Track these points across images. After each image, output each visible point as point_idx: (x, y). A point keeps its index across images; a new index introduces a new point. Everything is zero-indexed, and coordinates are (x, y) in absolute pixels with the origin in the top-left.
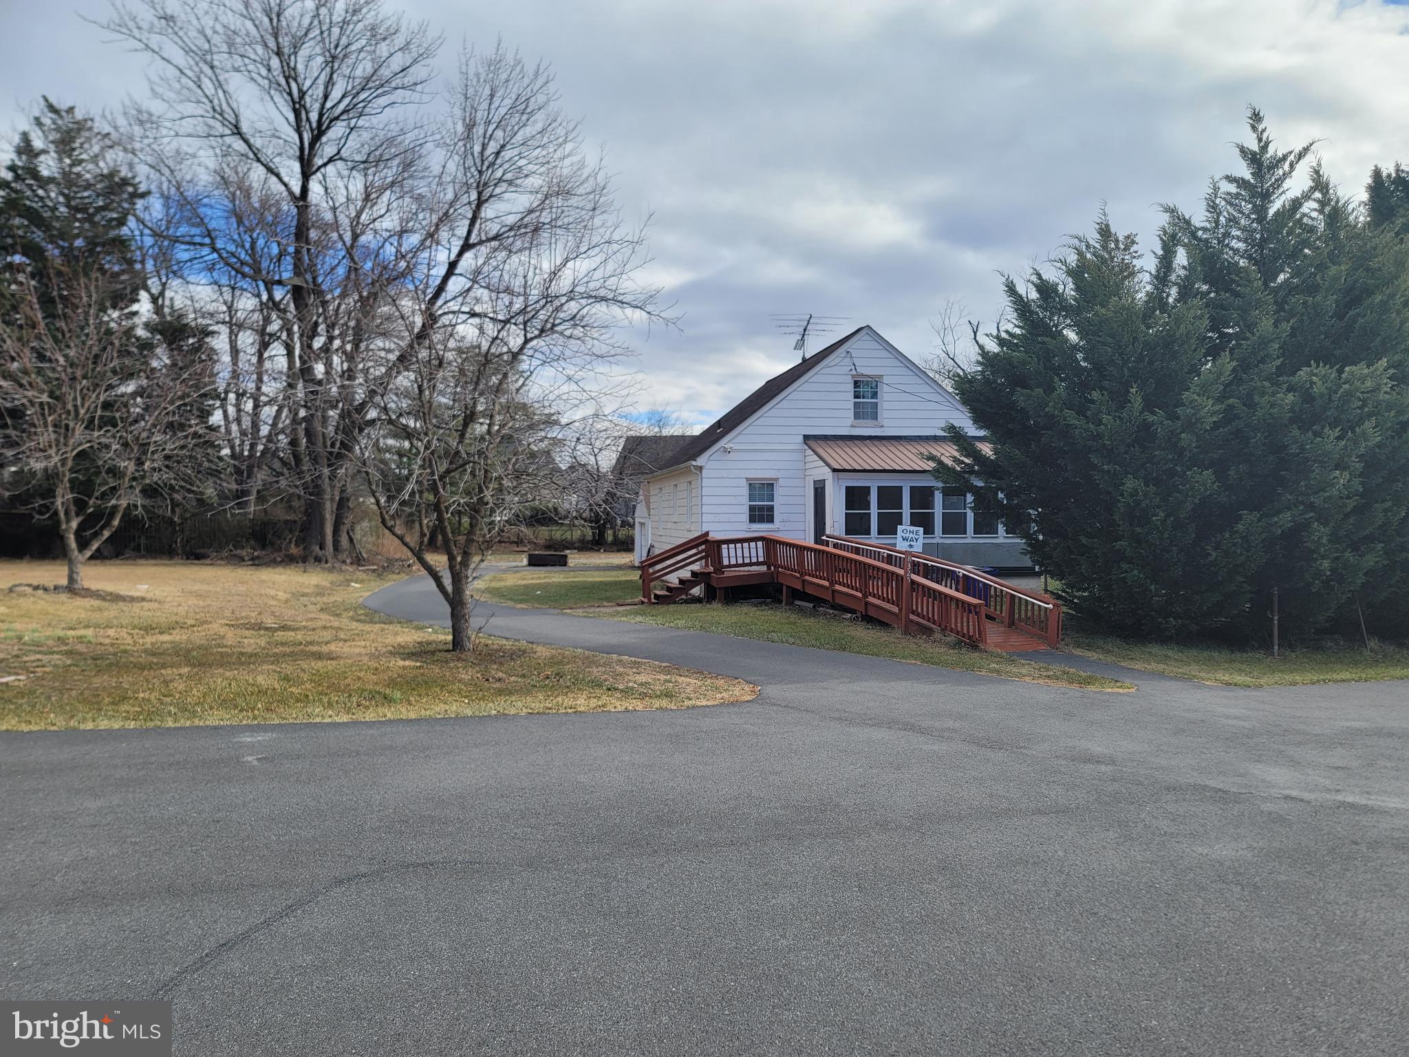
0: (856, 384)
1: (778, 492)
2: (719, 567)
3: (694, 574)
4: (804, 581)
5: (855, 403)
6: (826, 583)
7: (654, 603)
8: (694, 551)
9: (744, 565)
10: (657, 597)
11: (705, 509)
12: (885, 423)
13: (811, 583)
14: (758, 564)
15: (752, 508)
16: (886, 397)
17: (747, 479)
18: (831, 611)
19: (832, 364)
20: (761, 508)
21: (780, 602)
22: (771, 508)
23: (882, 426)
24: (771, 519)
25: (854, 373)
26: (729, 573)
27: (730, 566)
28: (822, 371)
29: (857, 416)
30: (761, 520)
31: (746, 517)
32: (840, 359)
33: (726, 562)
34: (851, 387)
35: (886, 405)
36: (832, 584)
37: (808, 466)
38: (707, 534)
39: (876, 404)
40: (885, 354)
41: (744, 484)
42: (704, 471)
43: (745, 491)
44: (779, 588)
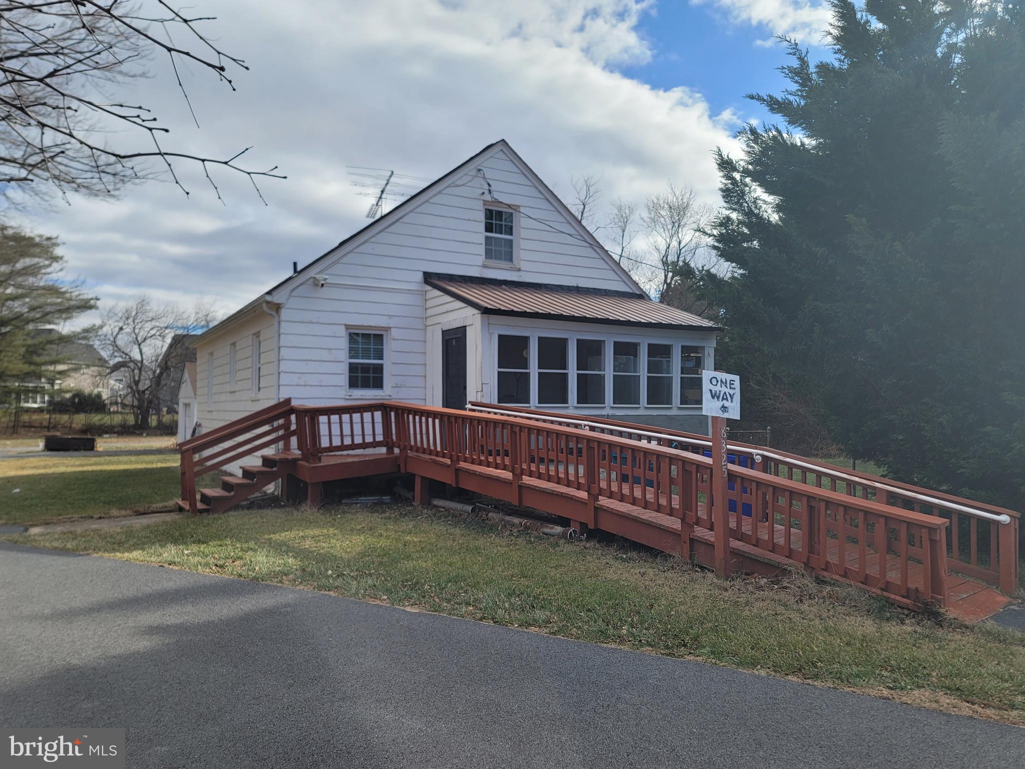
0: (489, 214)
1: (389, 348)
2: (312, 450)
3: (266, 461)
4: (458, 471)
5: (487, 238)
6: (507, 475)
7: (201, 511)
8: (266, 428)
9: (353, 446)
10: (205, 499)
11: (284, 366)
12: (523, 265)
13: (474, 474)
14: (375, 444)
15: (353, 368)
16: (524, 233)
17: (347, 327)
18: (516, 521)
19: (459, 183)
20: (366, 368)
21: (408, 501)
22: (379, 369)
23: (519, 270)
24: (378, 384)
25: (488, 197)
26: (327, 460)
27: (331, 449)
28: (448, 191)
29: (489, 254)
30: (366, 385)
31: (344, 380)
32: (470, 178)
33: (325, 443)
34: (481, 216)
35: (524, 244)
36: (518, 475)
37: (430, 312)
38: (288, 401)
39: (511, 241)
40: (522, 180)
41: (342, 332)
42: (284, 313)
43: (343, 343)
44: (408, 481)
